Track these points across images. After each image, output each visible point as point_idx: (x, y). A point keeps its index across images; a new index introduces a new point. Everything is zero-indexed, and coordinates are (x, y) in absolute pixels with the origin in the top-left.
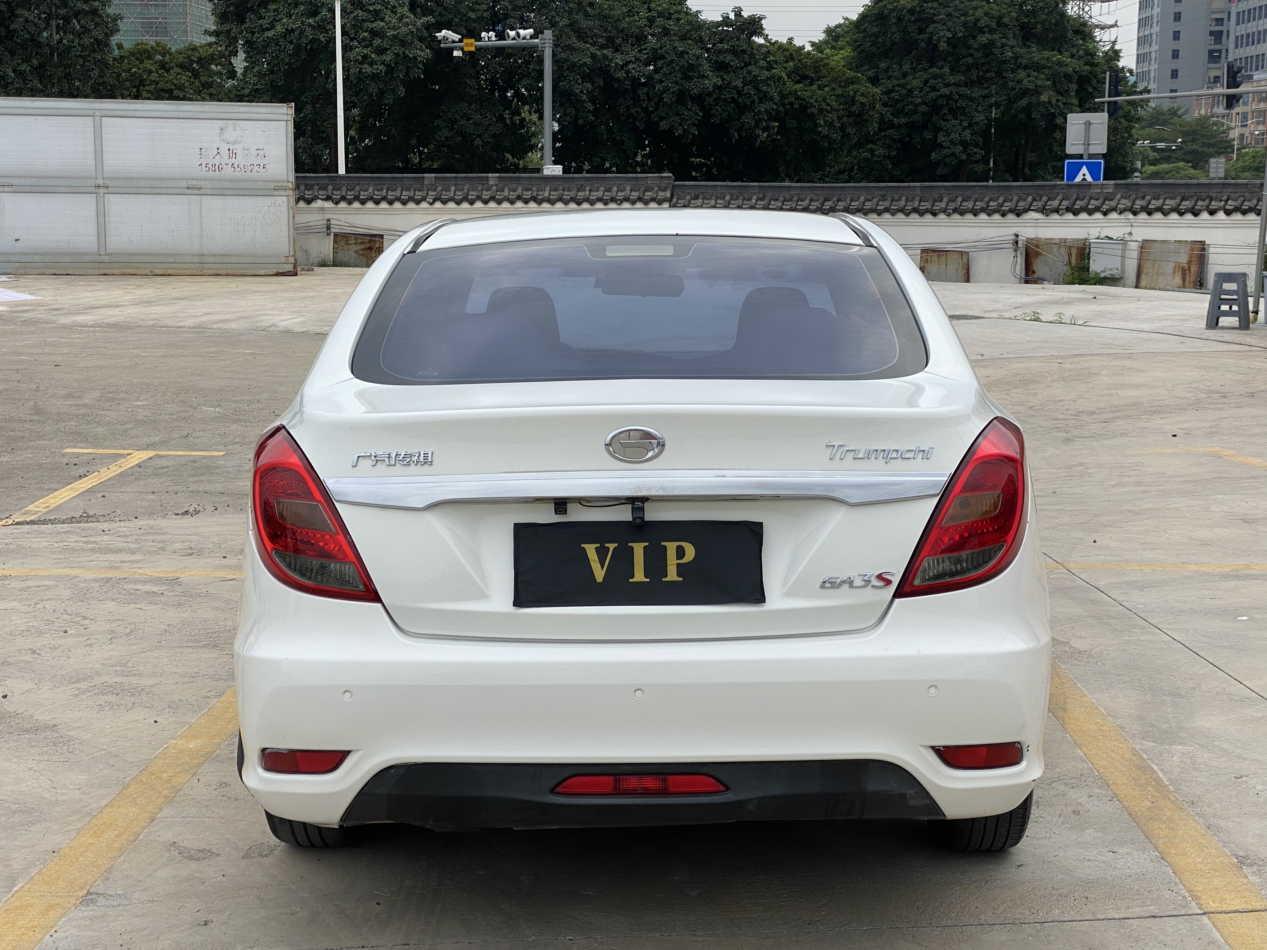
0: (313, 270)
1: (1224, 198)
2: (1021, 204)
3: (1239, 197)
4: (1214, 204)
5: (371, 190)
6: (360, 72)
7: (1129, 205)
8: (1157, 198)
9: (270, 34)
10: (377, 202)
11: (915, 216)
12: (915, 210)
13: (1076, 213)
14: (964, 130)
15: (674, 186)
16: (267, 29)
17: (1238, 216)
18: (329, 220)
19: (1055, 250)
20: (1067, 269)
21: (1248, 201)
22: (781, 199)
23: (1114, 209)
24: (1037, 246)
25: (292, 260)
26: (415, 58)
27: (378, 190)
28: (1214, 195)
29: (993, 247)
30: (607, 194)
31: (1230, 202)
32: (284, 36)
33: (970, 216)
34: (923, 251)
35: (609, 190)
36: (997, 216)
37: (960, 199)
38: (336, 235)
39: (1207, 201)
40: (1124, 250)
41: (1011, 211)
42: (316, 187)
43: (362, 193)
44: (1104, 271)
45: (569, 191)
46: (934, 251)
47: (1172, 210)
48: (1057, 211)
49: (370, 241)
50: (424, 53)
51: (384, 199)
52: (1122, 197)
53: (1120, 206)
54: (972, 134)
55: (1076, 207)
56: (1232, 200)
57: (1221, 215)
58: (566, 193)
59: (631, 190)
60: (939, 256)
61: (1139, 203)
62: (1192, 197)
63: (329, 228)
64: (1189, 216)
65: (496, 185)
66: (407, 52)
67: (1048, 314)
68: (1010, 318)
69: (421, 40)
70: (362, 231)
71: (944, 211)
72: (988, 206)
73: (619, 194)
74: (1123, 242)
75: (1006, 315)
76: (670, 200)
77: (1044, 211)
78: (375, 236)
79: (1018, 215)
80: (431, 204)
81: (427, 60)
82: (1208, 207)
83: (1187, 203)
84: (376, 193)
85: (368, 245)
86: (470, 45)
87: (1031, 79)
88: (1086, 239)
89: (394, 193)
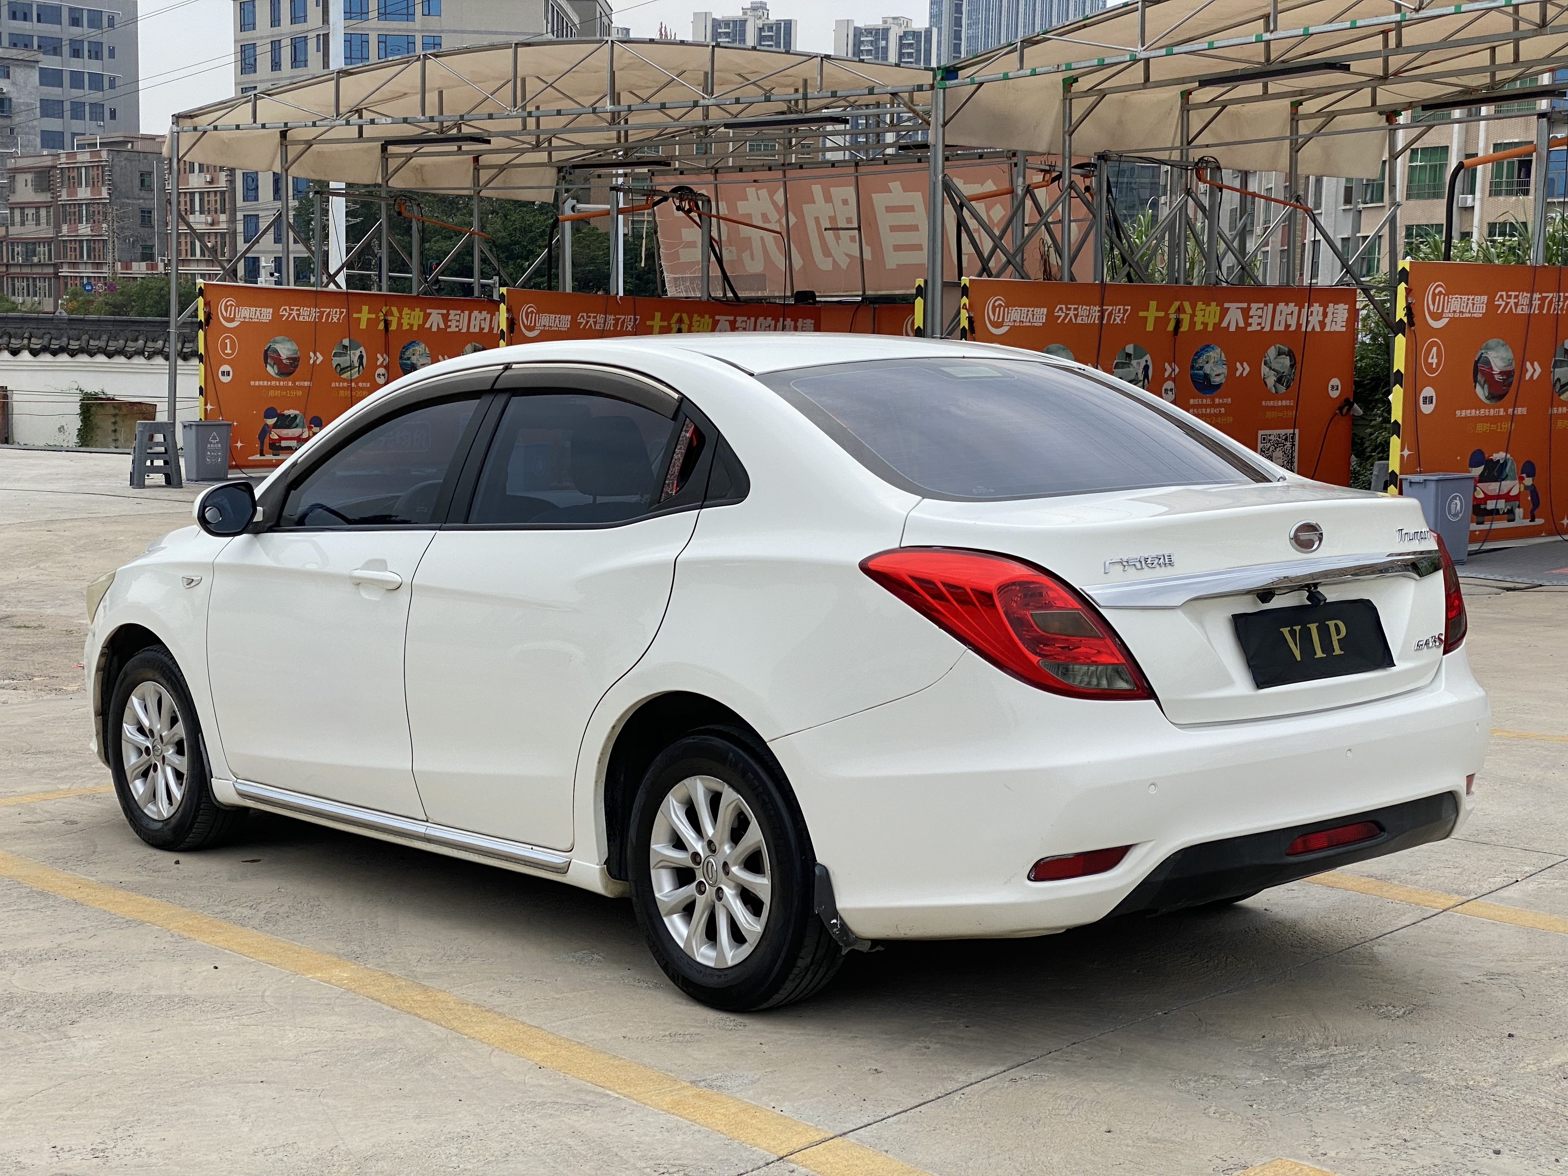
1: (26, 335)
3: (44, 334)
4: (15, 343)
17: (46, 357)
21: (56, 339)
28: (12, 331)
31: (33, 340)
56: (36, 337)
57: (25, 355)
82: (8, 345)
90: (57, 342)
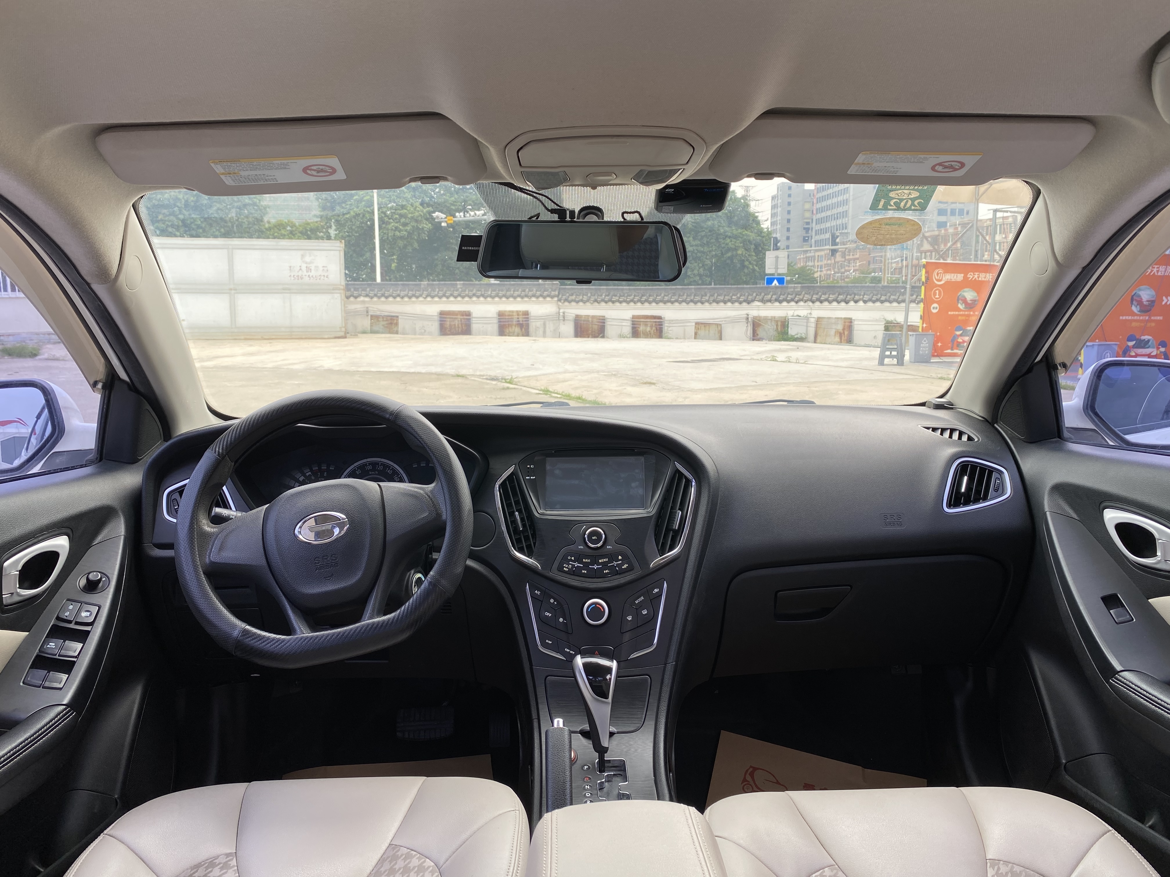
0: (357, 335)
1: (862, 294)
2: (750, 297)
3: (870, 293)
4: (857, 297)
5: (391, 291)
6: (394, 235)
7: (810, 297)
8: (825, 294)
9: (347, 216)
10: (395, 298)
11: (692, 304)
12: (692, 301)
13: (780, 302)
14: (699, 268)
15: (560, 288)
16: (346, 214)
17: (870, 304)
18: (367, 308)
19: (769, 323)
20: (775, 333)
21: (876, 295)
22: (618, 295)
23: (802, 300)
24: (759, 321)
25: (343, 329)
26: (423, 229)
27: (395, 291)
29: (734, 321)
30: (523, 293)
31: (865, 296)
32: (354, 217)
33: (722, 304)
34: (696, 323)
35: (524, 291)
36: (737, 304)
37: (716, 295)
38: (372, 316)
39: (853, 296)
40: (807, 322)
41: (745, 301)
42: (360, 289)
43: (386, 292)
44: (797, 334)
45: (502, 291)
46: (702, 324)
47: (834, 300)
48: (770, 301)
49: (391, 319)
50: (427, 226)
51: (399, 295)
52: (805, 293)
53: (805, 298)
54: (704, 271)
55: (780, 299)
57: (861, 303)
58: (500, 292)
59: (536, 291)
60: (705, 326)
61: (815, 297)
62: (844, 293)
63: (367, 312)
64: (843, 304)
65: (461, 288)
66: (419, 225)
67: (781, 357)
68: (758, 360)
69: (427, 219)
70: (386, 314)
71: (708, 301)
72: (732, 298)
73: (530, 293)
74: (807, 318)
75: (755, 357)
76: (558, 296)
77: (762, 301)
78: (394, 316)
79: (749, 303)
80: (425, 298)
81: (429, 229)
83: (842, 297)
84: (394, 292)
85: (390, 321)
86: (451, 220)
87: (733, 243)
88: (786, 317)
89: (404, 293)
90: (876, 297)
